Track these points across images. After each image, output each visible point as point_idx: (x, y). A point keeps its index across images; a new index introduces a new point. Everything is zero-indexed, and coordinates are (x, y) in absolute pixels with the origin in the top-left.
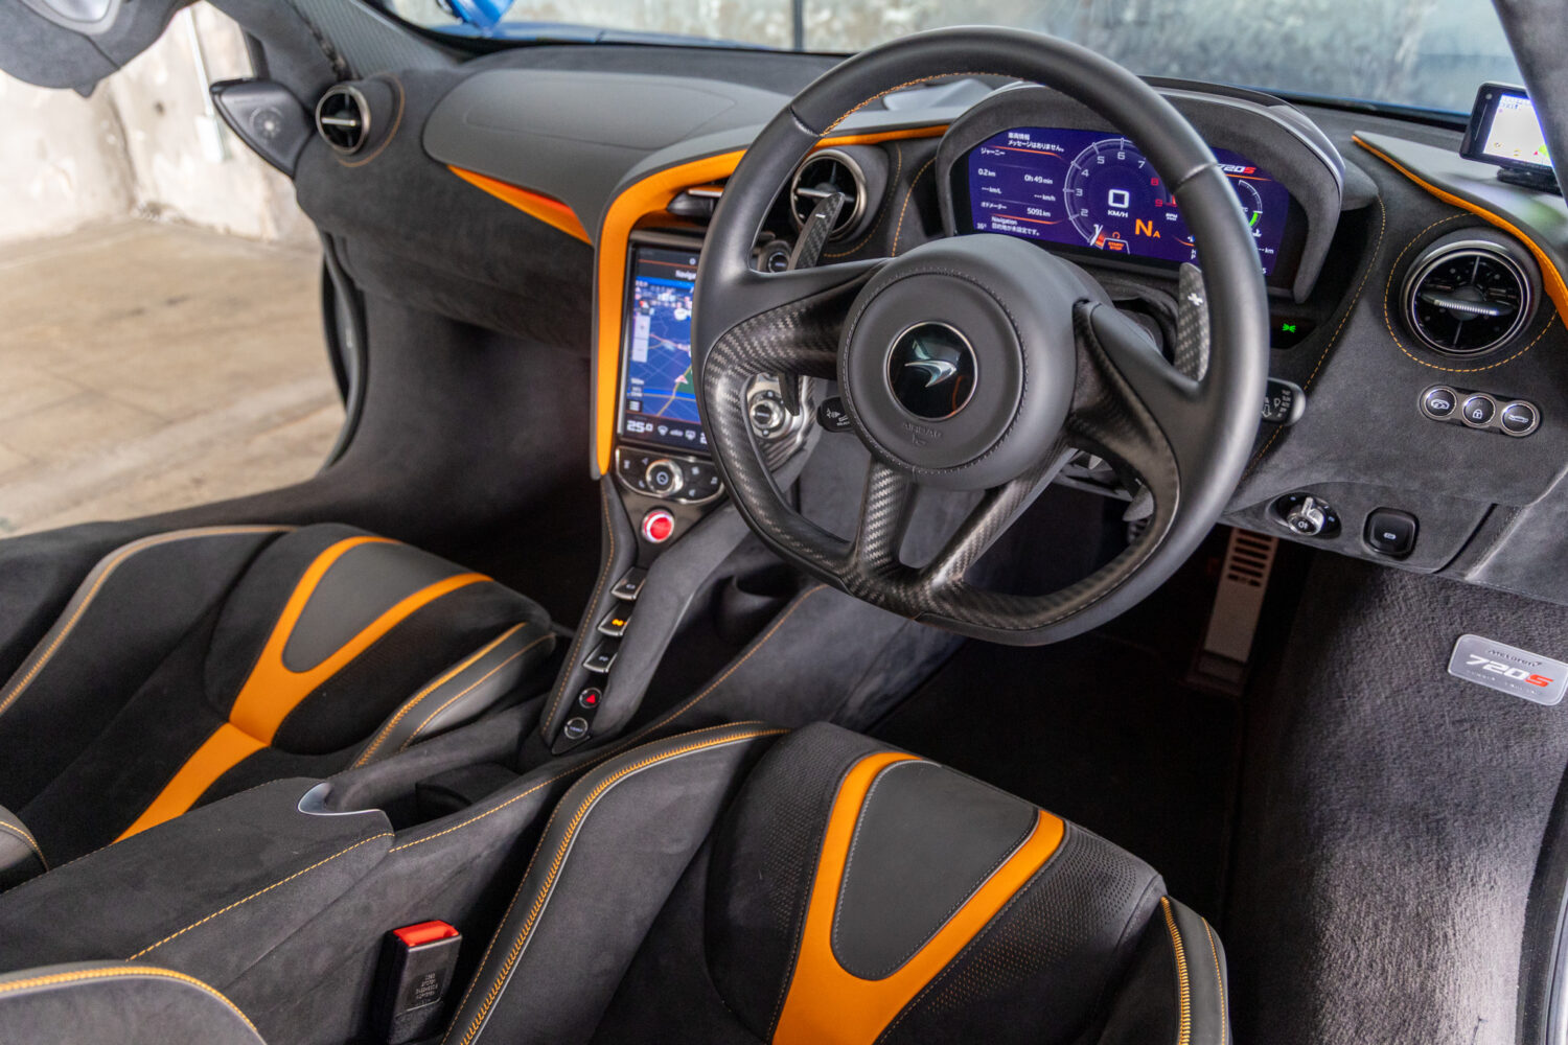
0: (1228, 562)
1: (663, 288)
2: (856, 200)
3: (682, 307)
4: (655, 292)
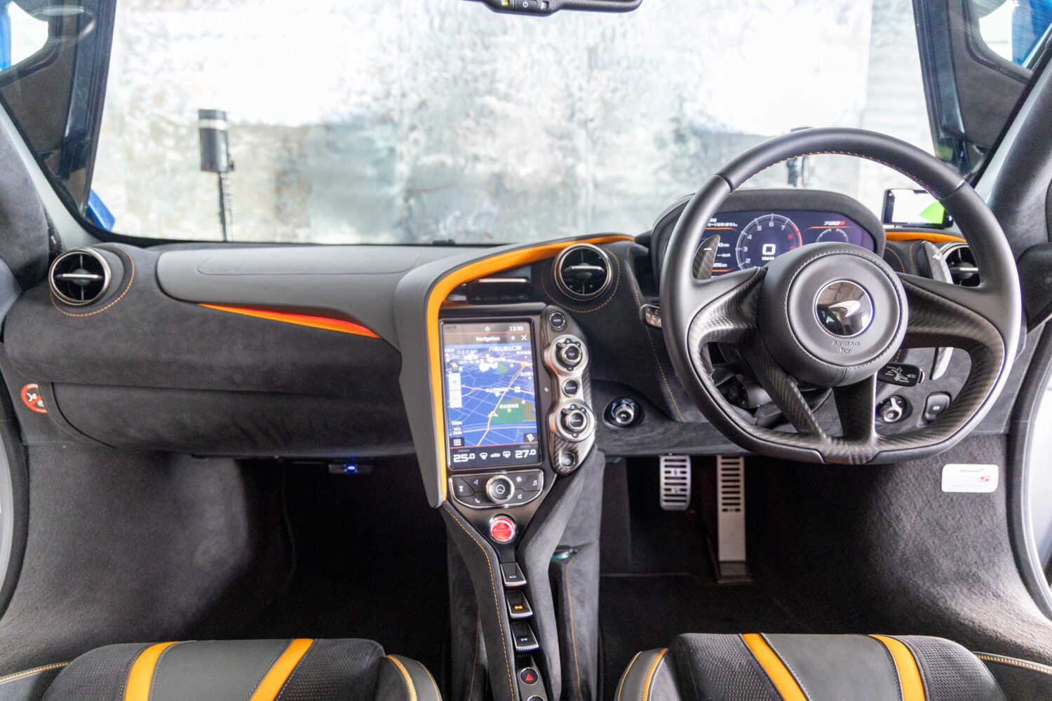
0: (720, 501)
1: (467, 351)
2: (606, 271)
3: (485, 362)
4: (461, 355)
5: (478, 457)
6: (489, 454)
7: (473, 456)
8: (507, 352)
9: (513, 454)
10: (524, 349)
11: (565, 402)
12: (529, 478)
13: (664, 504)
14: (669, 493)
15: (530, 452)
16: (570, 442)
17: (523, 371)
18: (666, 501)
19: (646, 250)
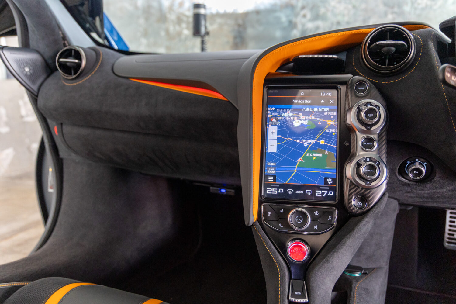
1: (285, 110)
2: (409, 47)
3: (297, 119)
4: (279, 113)
5: (285, 192)
6: (295, 191)
7: (281, 191)
8: (317, 112)
9: (314, 193)
10: (330, 111)
11: (361, 155)
12: (325, 213)
13: (446, 244)
14: (452, 237)
15: (328, 193)
16: (363, 188)
17: (328, 128)
18: (448, 242)
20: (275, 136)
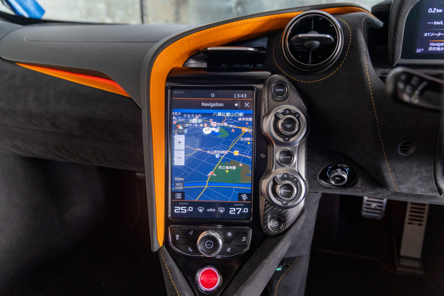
0: (407, 217)
1: (193, 115)
2: (336, 40)
3: (208, 126)
4: (187, 118)
5: (195, 210)
7: (191, 209)
8: (230, 117)
9: (227, 210)
10: (245, 115)
11: (278, 172)
12: (238, 235)
13: (364, 213)
14: (369, 207)
15: (243, 210)
16: (279, 207)
17: (243, 137)
18: (366, 212)
19: (381, 24)
20: (182, 146)
